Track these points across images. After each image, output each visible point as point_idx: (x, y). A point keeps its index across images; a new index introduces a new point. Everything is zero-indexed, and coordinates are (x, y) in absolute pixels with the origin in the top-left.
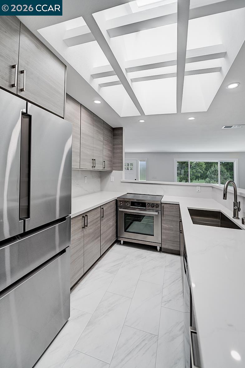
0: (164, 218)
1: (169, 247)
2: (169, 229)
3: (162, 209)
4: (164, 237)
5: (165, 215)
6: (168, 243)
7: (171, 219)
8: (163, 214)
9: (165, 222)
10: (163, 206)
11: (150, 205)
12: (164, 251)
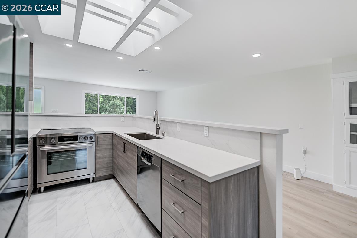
0: (98, 148)
1: (103, 174)
2: (103, 158)
3: (96, 140)
4: (97, 166)
5: (99, 145)
6: (103, 170)
7: (105, 148)
8: (97, 144)
9: (99, 152)
10: (97, 137)
11: (83, 137)
12: (97, 180)
